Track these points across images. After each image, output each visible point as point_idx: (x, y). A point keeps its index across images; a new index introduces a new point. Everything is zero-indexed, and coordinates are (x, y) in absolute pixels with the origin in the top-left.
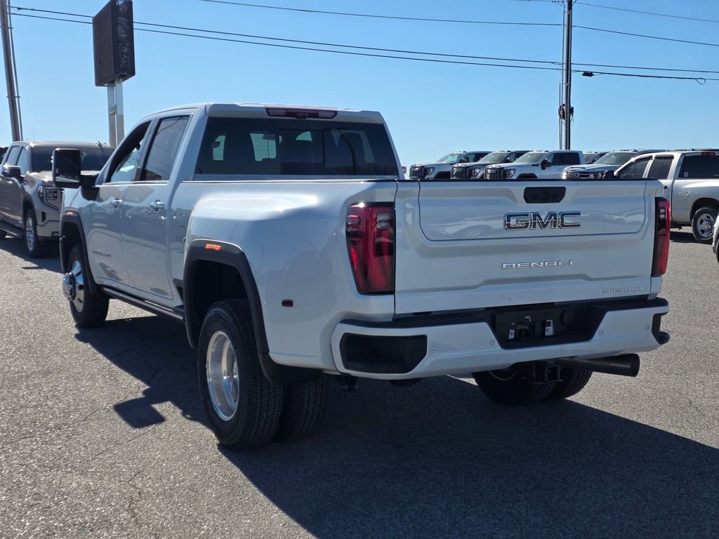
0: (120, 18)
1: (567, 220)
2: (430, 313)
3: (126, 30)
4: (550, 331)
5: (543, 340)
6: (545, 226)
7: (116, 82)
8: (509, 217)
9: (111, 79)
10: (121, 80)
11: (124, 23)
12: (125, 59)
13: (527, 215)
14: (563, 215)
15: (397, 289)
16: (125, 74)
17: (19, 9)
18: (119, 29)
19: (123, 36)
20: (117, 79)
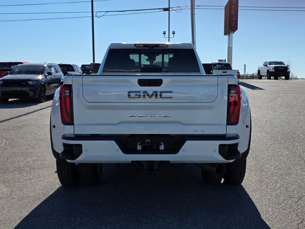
0: (233, 6)
1: (164, 95)
2: (99, 134)
3: (235, 11)
4: (162, 147)
5: (158, 152)
6: (150, 97)
7: (230, 33)
8: (129, 92)
9: (229, 32)
10: (232, 32)
11: (234, 8)
12: (234, 23)
13: (140, 92)
14: (161, 92)
15: (75, 123)
16: (233, 29)
17: (198, 6)
18: (232, 10)
19: (233, 13)
20: (231, 32)
